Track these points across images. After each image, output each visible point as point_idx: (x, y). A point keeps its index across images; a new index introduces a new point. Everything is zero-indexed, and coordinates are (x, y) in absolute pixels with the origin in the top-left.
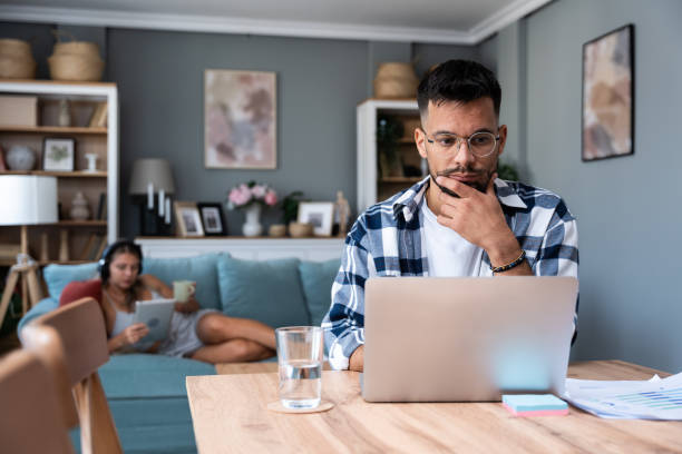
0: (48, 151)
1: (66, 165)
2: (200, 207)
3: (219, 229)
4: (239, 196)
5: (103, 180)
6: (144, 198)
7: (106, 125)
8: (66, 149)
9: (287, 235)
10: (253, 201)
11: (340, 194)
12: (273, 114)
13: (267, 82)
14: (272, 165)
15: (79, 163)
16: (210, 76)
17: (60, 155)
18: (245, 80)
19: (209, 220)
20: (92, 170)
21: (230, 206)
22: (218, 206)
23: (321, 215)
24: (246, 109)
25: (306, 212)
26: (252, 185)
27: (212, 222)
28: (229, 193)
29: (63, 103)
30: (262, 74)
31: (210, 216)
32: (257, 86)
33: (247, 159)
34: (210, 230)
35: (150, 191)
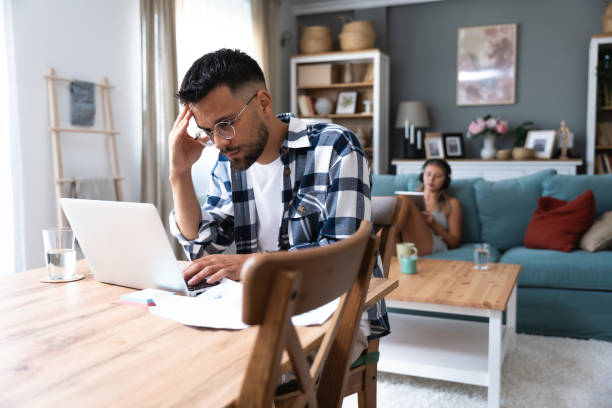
0: (341, 100)
1: (350, 110)
2: (444, 137)
3: (459, 153)
4: (475, 128)
5: (370, 118)
6: (403, 130)
7: (373, 80)
8: (351, 98)
9: (510, 157)
10: (487, 131)
11: (563, 123)
12: (513, 58)
13: (510, 32)
14: (512, 101)
15: (359, 108)
16: (462, 33)
17: (347, 102)
18: (490, 33)
19: (451, 146)
20: (367, 113)
21: (468, 136)
22: (460, 135)
23: (544, 141)
24: (491, 57)
25: (533, 138)
26: (487, 118)
27: (454, 148)
28: (468, 125)
29: (348, 66)
30: (504, 26)
31: (453, 143)
32: (501, 36)
33: (491, 97)
34: (450, 154)
35: (406, 125)
